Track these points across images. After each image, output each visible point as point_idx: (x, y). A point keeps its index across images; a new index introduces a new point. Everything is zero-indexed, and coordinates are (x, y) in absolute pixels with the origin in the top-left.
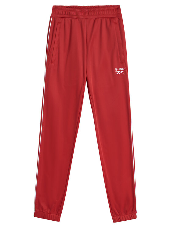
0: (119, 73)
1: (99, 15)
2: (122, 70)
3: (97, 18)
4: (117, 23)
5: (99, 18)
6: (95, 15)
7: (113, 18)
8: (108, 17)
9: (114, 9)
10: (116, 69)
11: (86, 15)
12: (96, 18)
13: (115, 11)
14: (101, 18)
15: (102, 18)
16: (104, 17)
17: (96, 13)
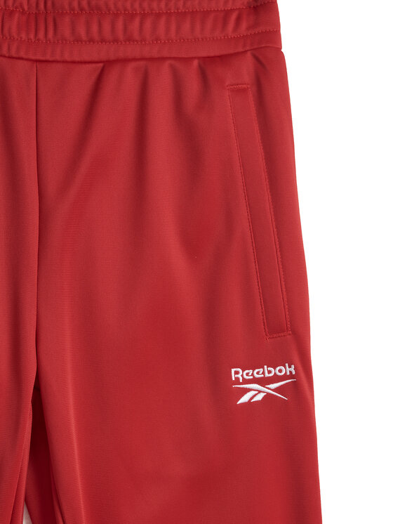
0: (254, 394)
1: (129, 39)
2: (276, 379)
3: (117, 61)
4: (244, 90)
5: (125, 61)
6: (103, 41)
7: (223, 59)
8: (191, 55)
9: (227, 13)
10: (237, 374)
11: (41, 35)
12: (108, 64)
13: (239, 19)
14: (142, 59)
15: (152, 59)
16: (165, 54)
17: (107, 27)
